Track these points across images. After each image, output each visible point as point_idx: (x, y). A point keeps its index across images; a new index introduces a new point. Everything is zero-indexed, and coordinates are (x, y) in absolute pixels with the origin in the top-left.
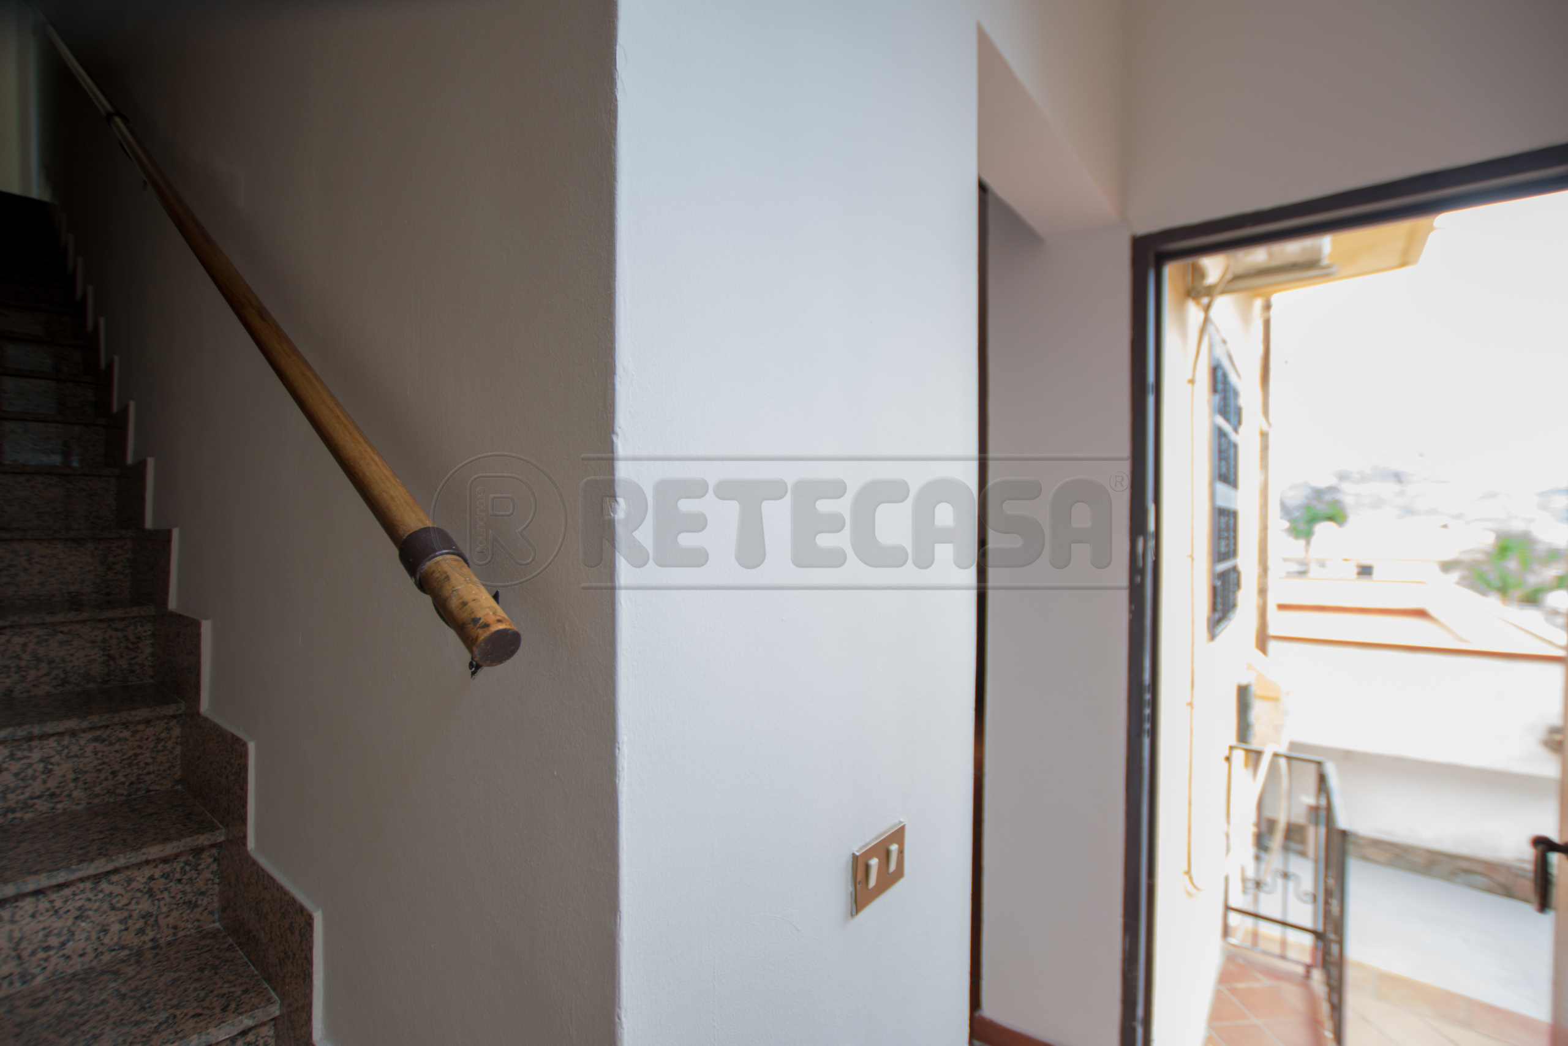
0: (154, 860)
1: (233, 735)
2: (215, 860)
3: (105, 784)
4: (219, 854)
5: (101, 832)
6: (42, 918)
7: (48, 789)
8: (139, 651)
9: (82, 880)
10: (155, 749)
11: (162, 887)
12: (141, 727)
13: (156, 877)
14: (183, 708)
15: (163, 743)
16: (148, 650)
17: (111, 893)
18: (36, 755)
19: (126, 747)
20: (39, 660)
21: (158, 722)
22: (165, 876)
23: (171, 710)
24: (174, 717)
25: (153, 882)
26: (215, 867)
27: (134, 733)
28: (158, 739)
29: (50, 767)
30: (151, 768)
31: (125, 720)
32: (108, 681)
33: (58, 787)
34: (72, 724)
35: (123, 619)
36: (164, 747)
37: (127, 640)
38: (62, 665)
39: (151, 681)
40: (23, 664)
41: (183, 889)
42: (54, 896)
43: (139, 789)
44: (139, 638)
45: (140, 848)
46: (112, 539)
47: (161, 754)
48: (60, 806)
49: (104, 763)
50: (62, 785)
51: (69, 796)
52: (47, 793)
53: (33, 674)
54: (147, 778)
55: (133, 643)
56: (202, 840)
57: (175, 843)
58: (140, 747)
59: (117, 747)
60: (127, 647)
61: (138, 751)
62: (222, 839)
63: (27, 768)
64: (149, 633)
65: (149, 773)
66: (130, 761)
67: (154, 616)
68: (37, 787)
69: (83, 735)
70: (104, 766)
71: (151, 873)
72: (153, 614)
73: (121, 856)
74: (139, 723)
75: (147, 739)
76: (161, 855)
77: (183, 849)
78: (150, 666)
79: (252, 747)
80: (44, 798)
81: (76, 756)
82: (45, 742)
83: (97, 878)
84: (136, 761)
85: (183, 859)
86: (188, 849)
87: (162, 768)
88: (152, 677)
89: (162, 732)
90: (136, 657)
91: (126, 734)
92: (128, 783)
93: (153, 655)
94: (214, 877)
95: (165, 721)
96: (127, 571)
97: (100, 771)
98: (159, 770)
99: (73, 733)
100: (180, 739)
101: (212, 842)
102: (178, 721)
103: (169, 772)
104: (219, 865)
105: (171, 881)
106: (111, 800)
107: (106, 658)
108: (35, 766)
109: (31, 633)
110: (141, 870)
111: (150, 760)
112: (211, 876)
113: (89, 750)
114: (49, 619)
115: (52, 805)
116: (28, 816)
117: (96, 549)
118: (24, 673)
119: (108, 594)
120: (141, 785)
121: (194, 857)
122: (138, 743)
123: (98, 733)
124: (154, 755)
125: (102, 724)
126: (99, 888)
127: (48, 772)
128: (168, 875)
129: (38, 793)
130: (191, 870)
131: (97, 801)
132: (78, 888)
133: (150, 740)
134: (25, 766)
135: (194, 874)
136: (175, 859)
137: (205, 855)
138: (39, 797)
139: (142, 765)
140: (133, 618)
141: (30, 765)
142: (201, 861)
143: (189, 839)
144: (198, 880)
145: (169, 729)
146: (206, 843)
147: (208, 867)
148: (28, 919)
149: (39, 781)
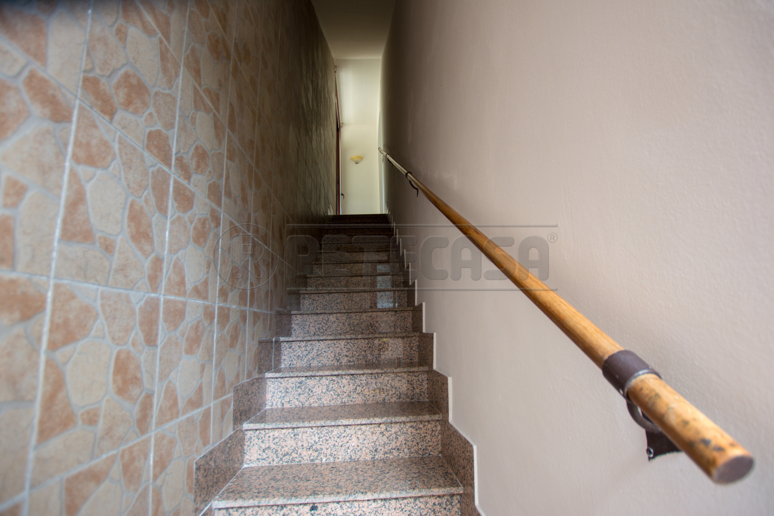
0: (435, 496)
1: (465, 438)
2: (459, 502)
3: (415, 447)
4: (460, 499)
5: (415, 473)
6: (398, 511)
7: (397, 446)
8: (423, 386)
9: (410, 498)
10: (431, 435)
11: (438, 510)
12: (426, 424)
13: (436, 504)
14: (441, 417)
15: (434, 432)
16: (426, 386)
17: (420, 507)
18: (393, 430)
19: (421, 432)
20: (392, 387)
21: (432, 422)
22: (440, 504)
23: (436, 417)
24: (438, 421)
25: (435, 506)
26: (458, 505)
27: (424, 426)
28: (432, 430)
29: (397, 436)
30: (430, 444)
31: (421, 420)
32: (413, 398)
33: (400, 446)
34: (403, 419)
35: (417, 372)
36: (435, 434)
37: (419, 381)
38: (399, 390)
39: (427, 400)
40: (388, 388)
41: (446, 514)
42: (401, 502)
43: (426, 453)
44: (423, 380)
45: (430, 488)
46: (412, 336)
47: (433, 437)
48: (400, 455)
49: (414, 438)
50: (401, 445)
51: (403, 451)
52: (397, 448)
53: (391, 393)
54: (429, 448)
55: (421, 383)
56: (454, 490)
57: (443, 489)
58: (426, 433)
59: (418, 431)
60: (419, 384)
61: (426, 435)
62: (461, 492)
63: (390, 436)
64: (426, 378)
65: (429, 446)
66: (423, 439)
67: (428, 371)
68: (393, 445)
69: (407, 424)
70: (414, 439)
71: (434, 502)
72: (427, 370)
73: (424, 490)
74: (426, 421)
75: (428, 430)
76: (438, 494)
77: (447, 493)
78: (427, 393)
79: (475, 448)
80: (396, 450)
81: (405, 433)
82: (396, 425)
83: (416, 498)
84: (425, 439)
85: (446, 497)
86: (448, 493)
87: (434, 445)
88: (428, 398)
89: (434, 427)
90: (422, 389)
91: (421, 426)
92: (422, 449)
93: (427, 388)
94: (459, 511)
95: (435, 422)
96: (417, 350)
97: (413, 441)
98: (433, 445)
99: (404, 423)
100: (440, 432)
101: (458, 493)
102: (439, 423)
103: (436, 447)
104: (460, 505)
105: (442, 508)
106: (417, 456)
107: (412, 388)
108: (393, 435)
109: (390, 376)
110: (431, 499)
111: (430, 440)
112: (457, 510)
113: (409, 431)
114: (395, 371)
115: (398, 454)
116: (391, 457)
117: (407, 340)
118: (388, 392)
119: (411, 360)
120: (427, 451)
121: (450, 497)
122: (425, 431)
123: (412, 424)
124: (431, 438)
125: (413, 420)
126: (416, 503)
127: (397, 438)
128: (441, 504)
129: (394, 447)
130: (449, 504)
131: (412, 455)
132: (409, 501)
133: (429, 430)
134: (390, 435)
135: (450, 507)
136: (443, 497)
137: (455, 498)
138: (394, 449)
139: (427, 441)
140: (421, 371)
141: (392, 434)
142: (453, 501)
143: (448, 489)
144: (452, 510)
145: (436, 426)
146: (456, 492)
147: (456, 505)
148: (393, 510)
149: (394, 442)
